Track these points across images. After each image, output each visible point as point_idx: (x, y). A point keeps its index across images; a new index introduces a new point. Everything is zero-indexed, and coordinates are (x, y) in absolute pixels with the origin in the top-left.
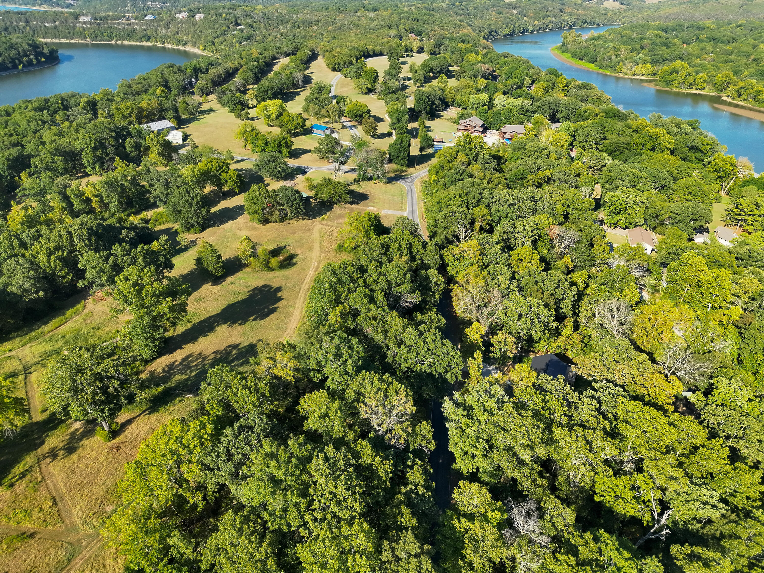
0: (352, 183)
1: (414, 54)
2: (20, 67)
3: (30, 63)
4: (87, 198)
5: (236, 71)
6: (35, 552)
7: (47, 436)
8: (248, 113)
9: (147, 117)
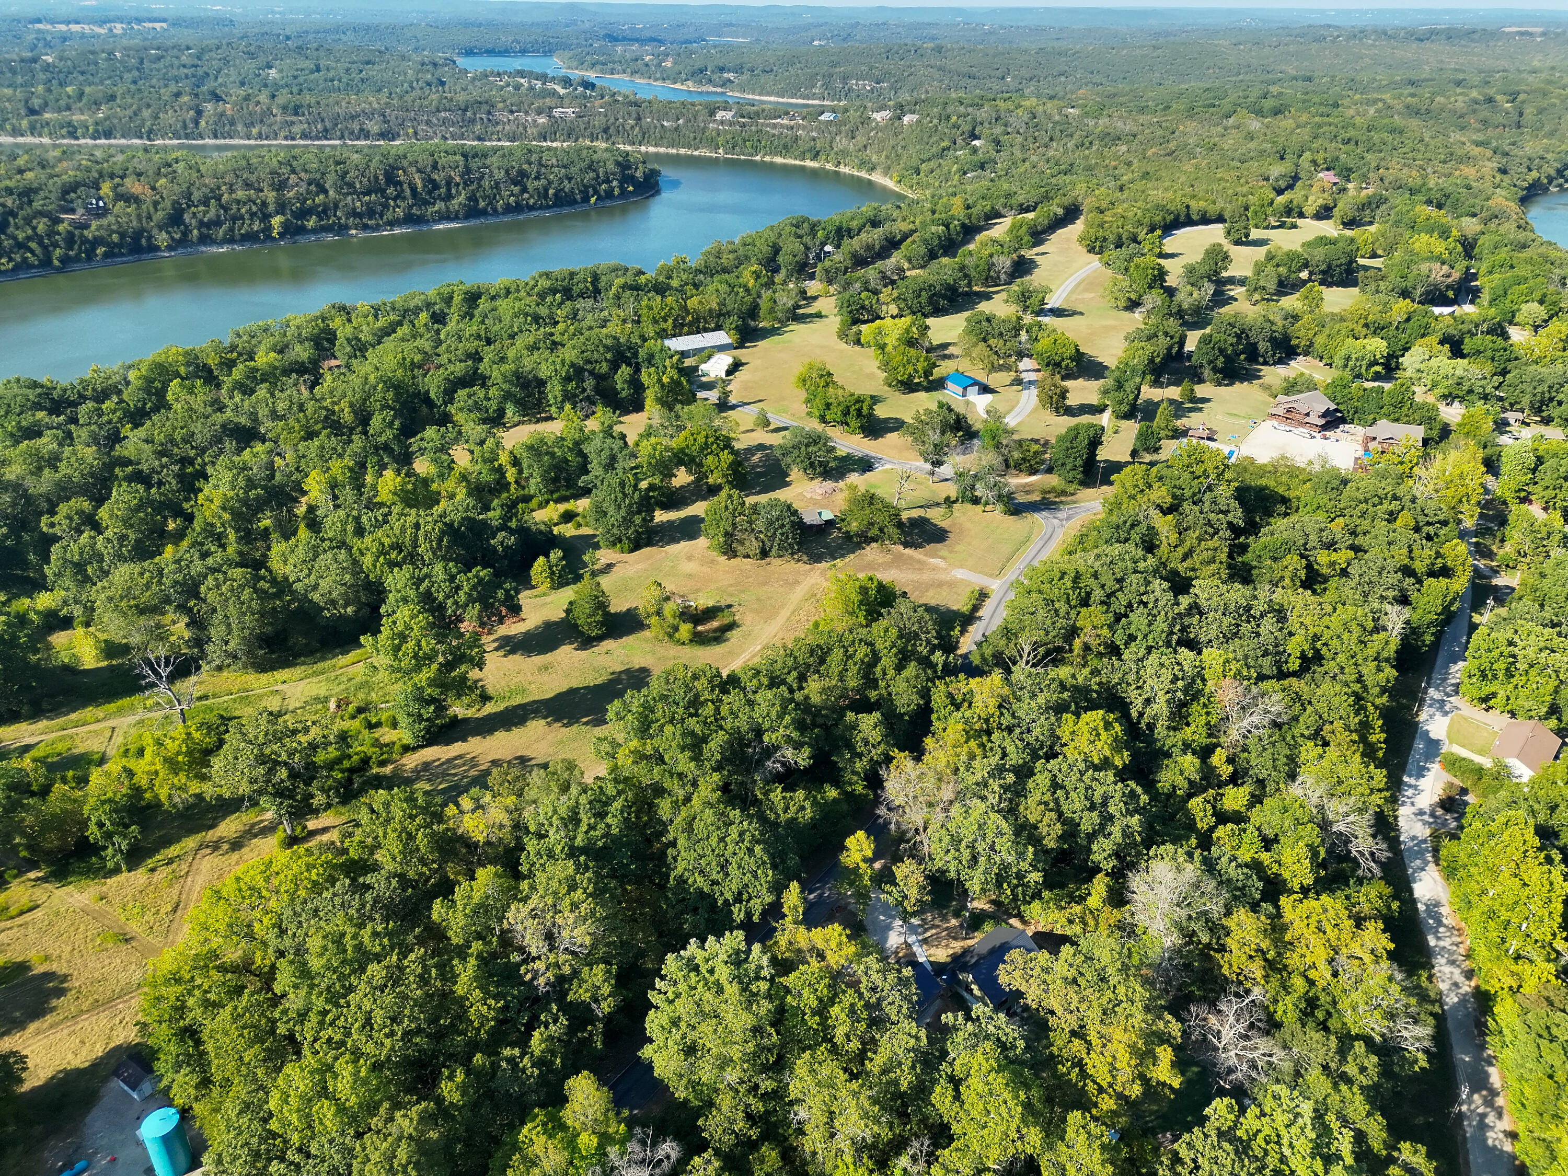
0: (936, 505)
2: (593, 200)
3: (609, 194)
6: (119, 961)
8: (860, 333)
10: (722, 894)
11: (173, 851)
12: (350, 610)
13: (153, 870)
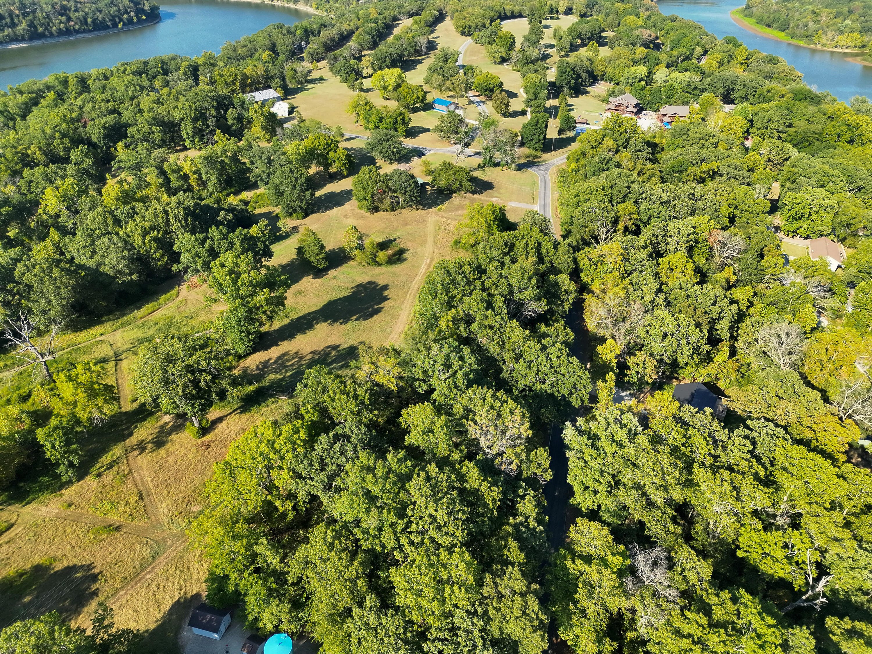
0: (476, 169)
1: (560, 16)
2: (120, 25)
3: (130, 21)
4: (185, 174)
5: (351, 33)
6: (121, 545)
7: (136, 427)
8: (362, 84)
9: (251, 85)
11: (106, 459)
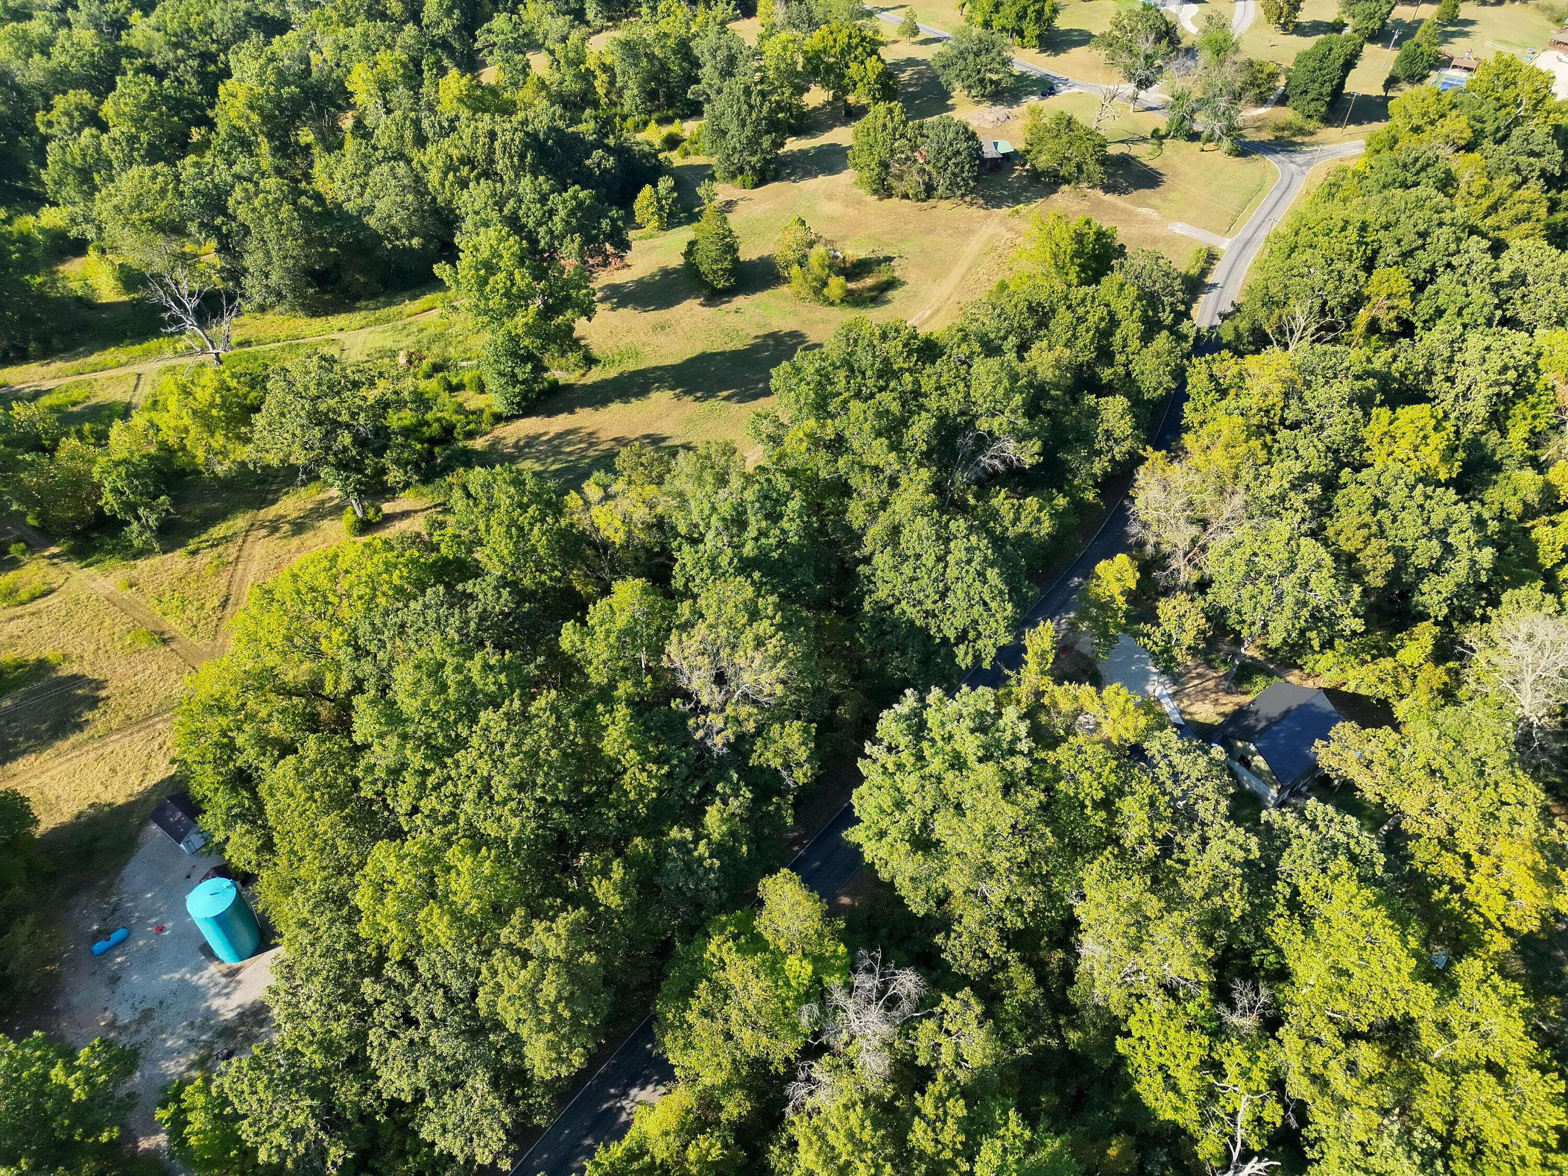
10: (940, 630)
11: (219, 531)
12: (416, 242)
13: (194, 553)
